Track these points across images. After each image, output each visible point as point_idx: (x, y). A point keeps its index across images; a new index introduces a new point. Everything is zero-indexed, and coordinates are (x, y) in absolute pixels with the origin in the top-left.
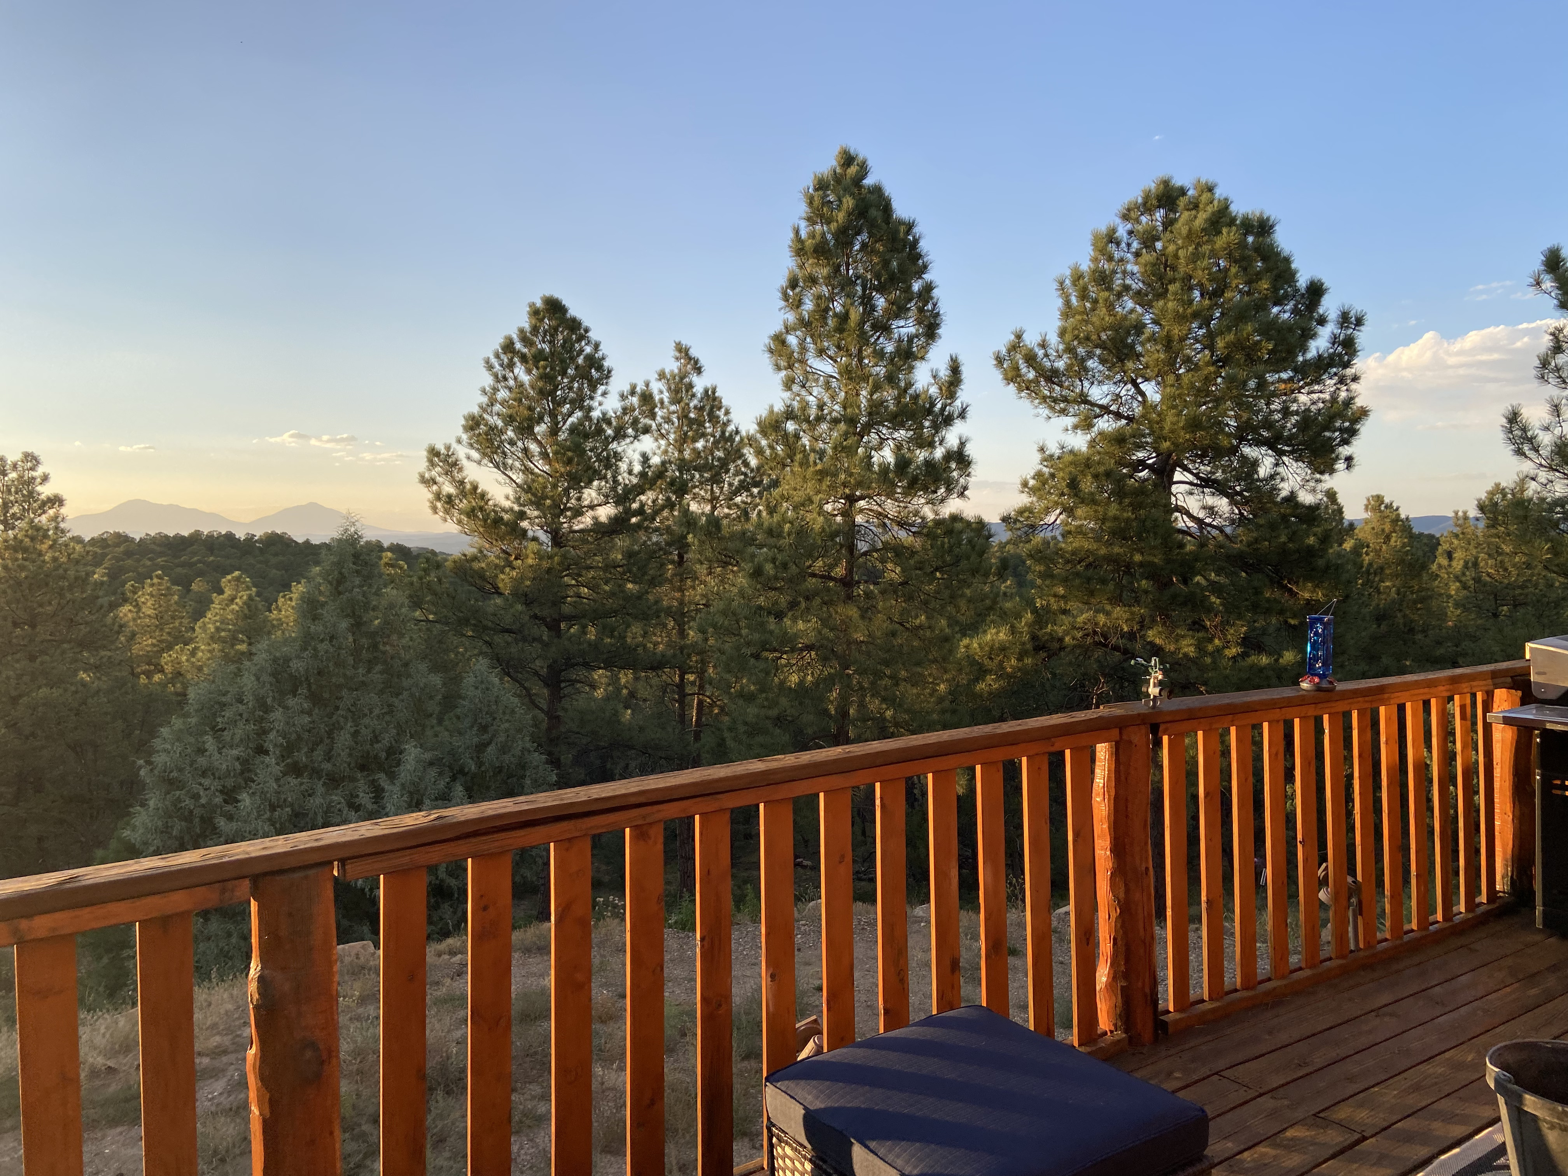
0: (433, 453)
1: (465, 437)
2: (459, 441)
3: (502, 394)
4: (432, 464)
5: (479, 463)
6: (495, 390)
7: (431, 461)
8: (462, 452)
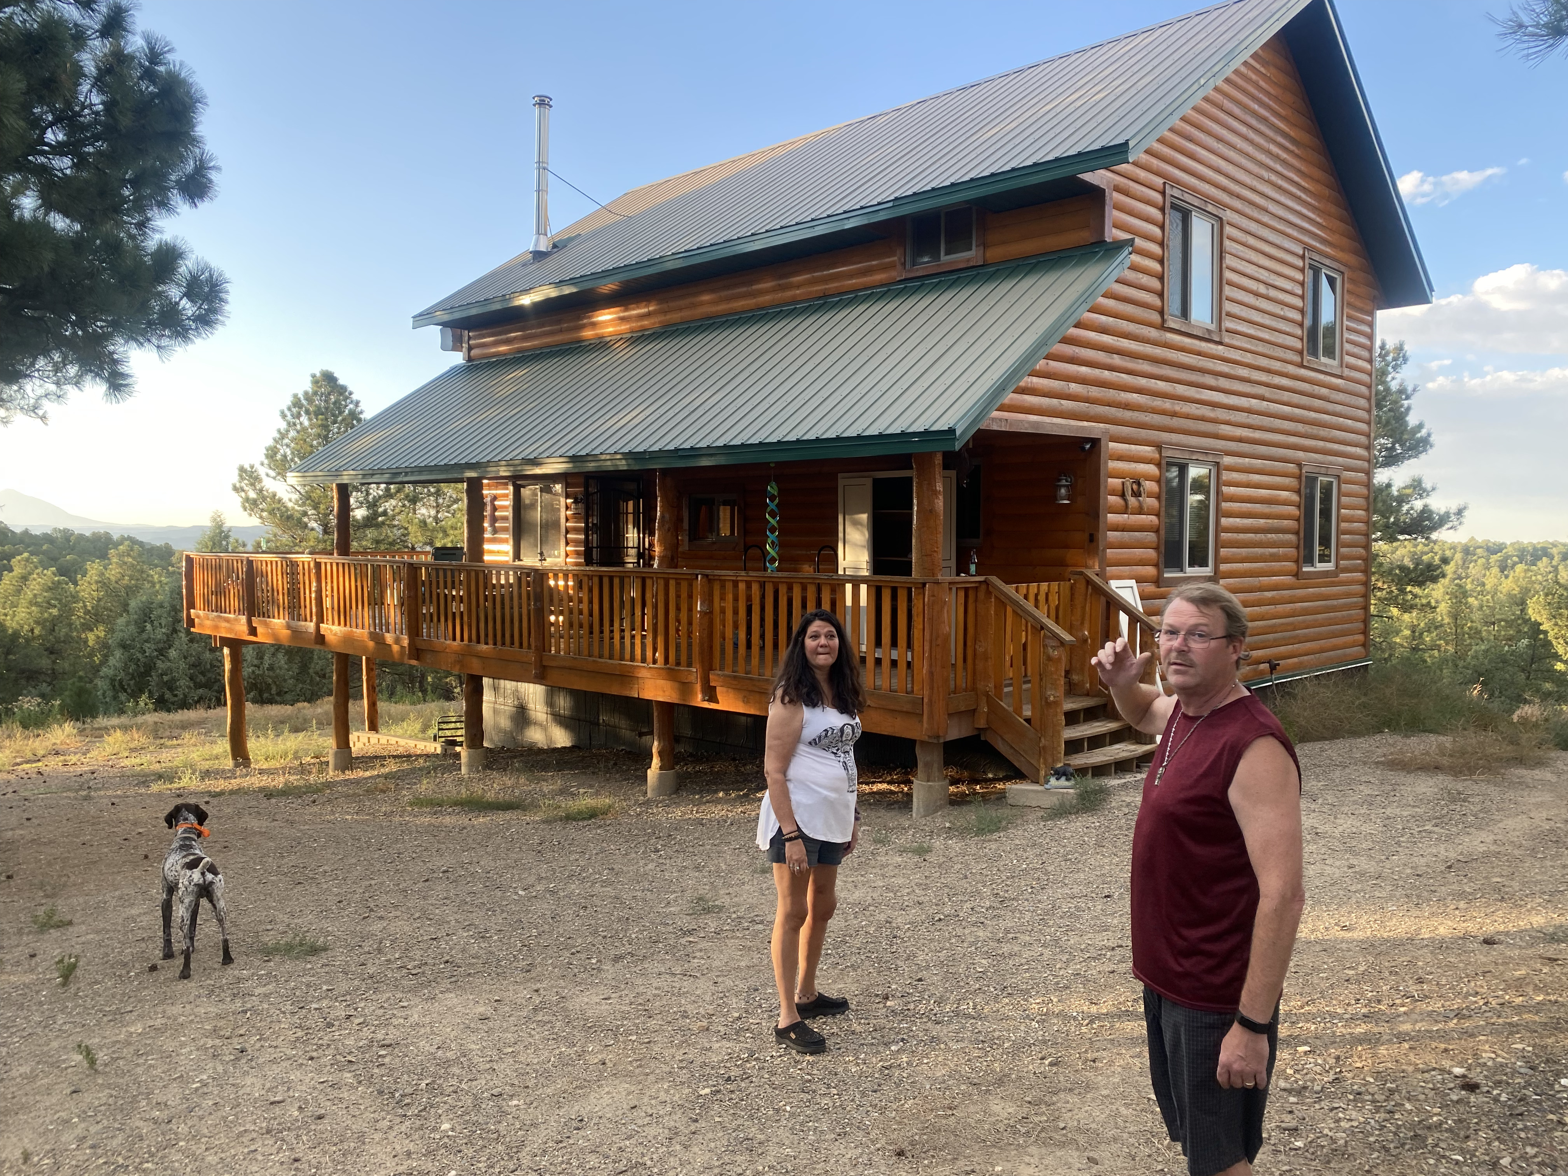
0: (242, 470)
1: (266, 462)
2: (262, 464)
3: (292, 434)
4: (242, 478)
5: (274, 478)
6: (288, 431)
7: (241, 476)
8: (262, 471)
